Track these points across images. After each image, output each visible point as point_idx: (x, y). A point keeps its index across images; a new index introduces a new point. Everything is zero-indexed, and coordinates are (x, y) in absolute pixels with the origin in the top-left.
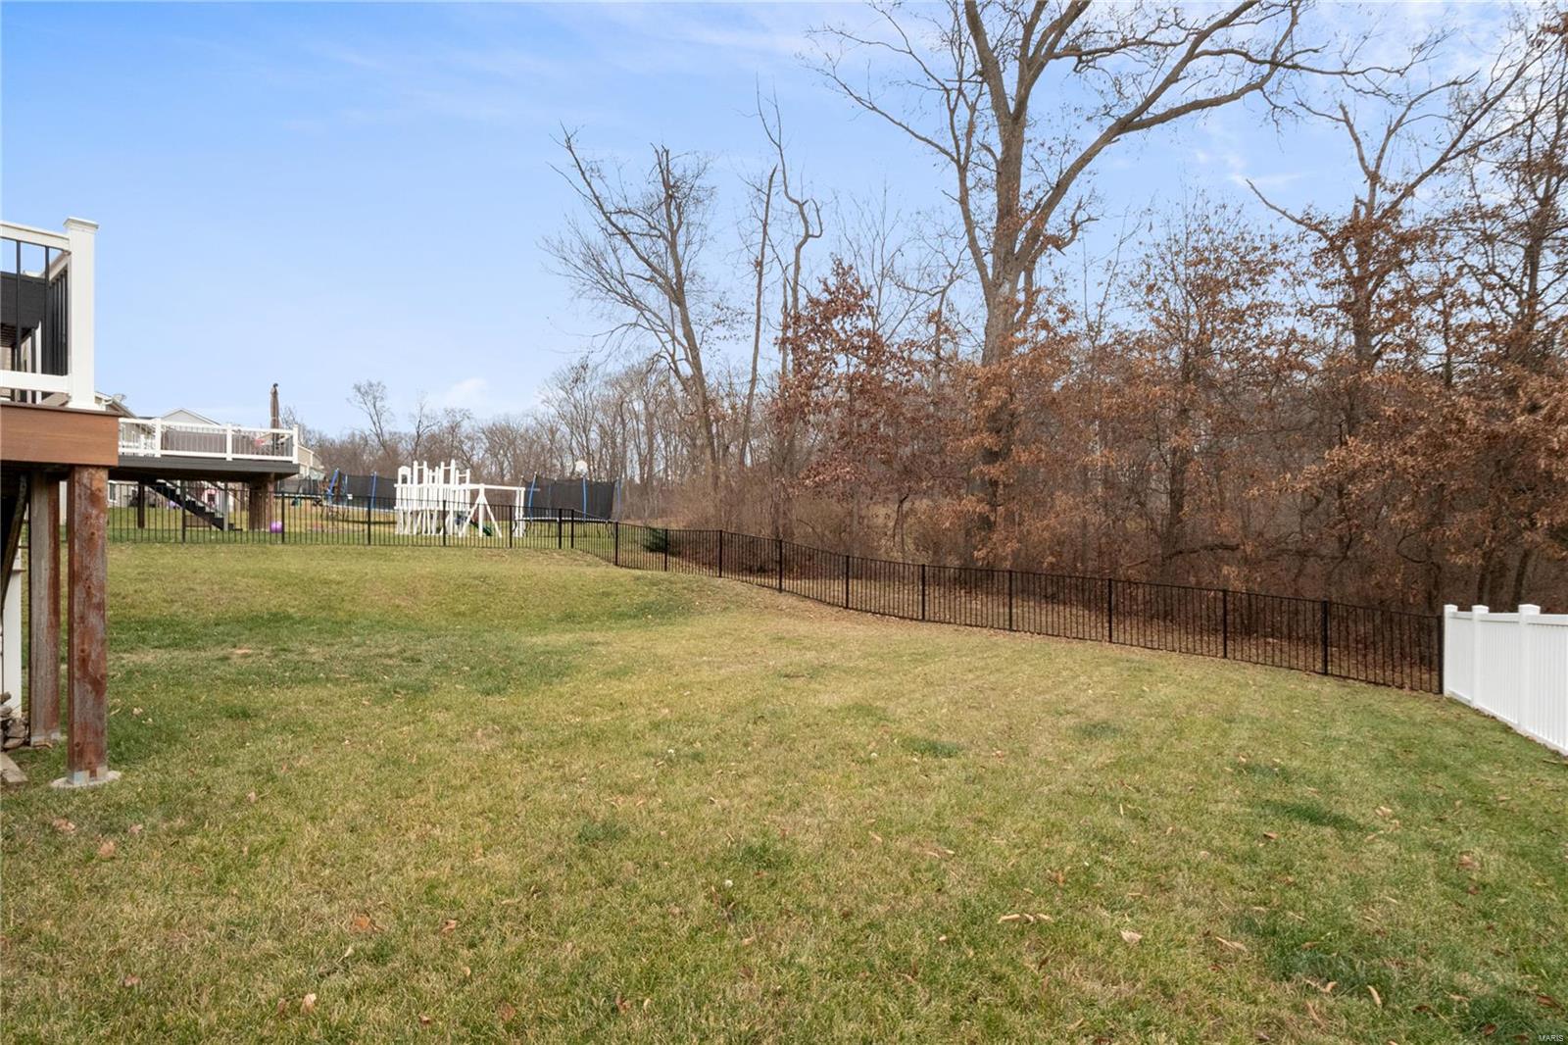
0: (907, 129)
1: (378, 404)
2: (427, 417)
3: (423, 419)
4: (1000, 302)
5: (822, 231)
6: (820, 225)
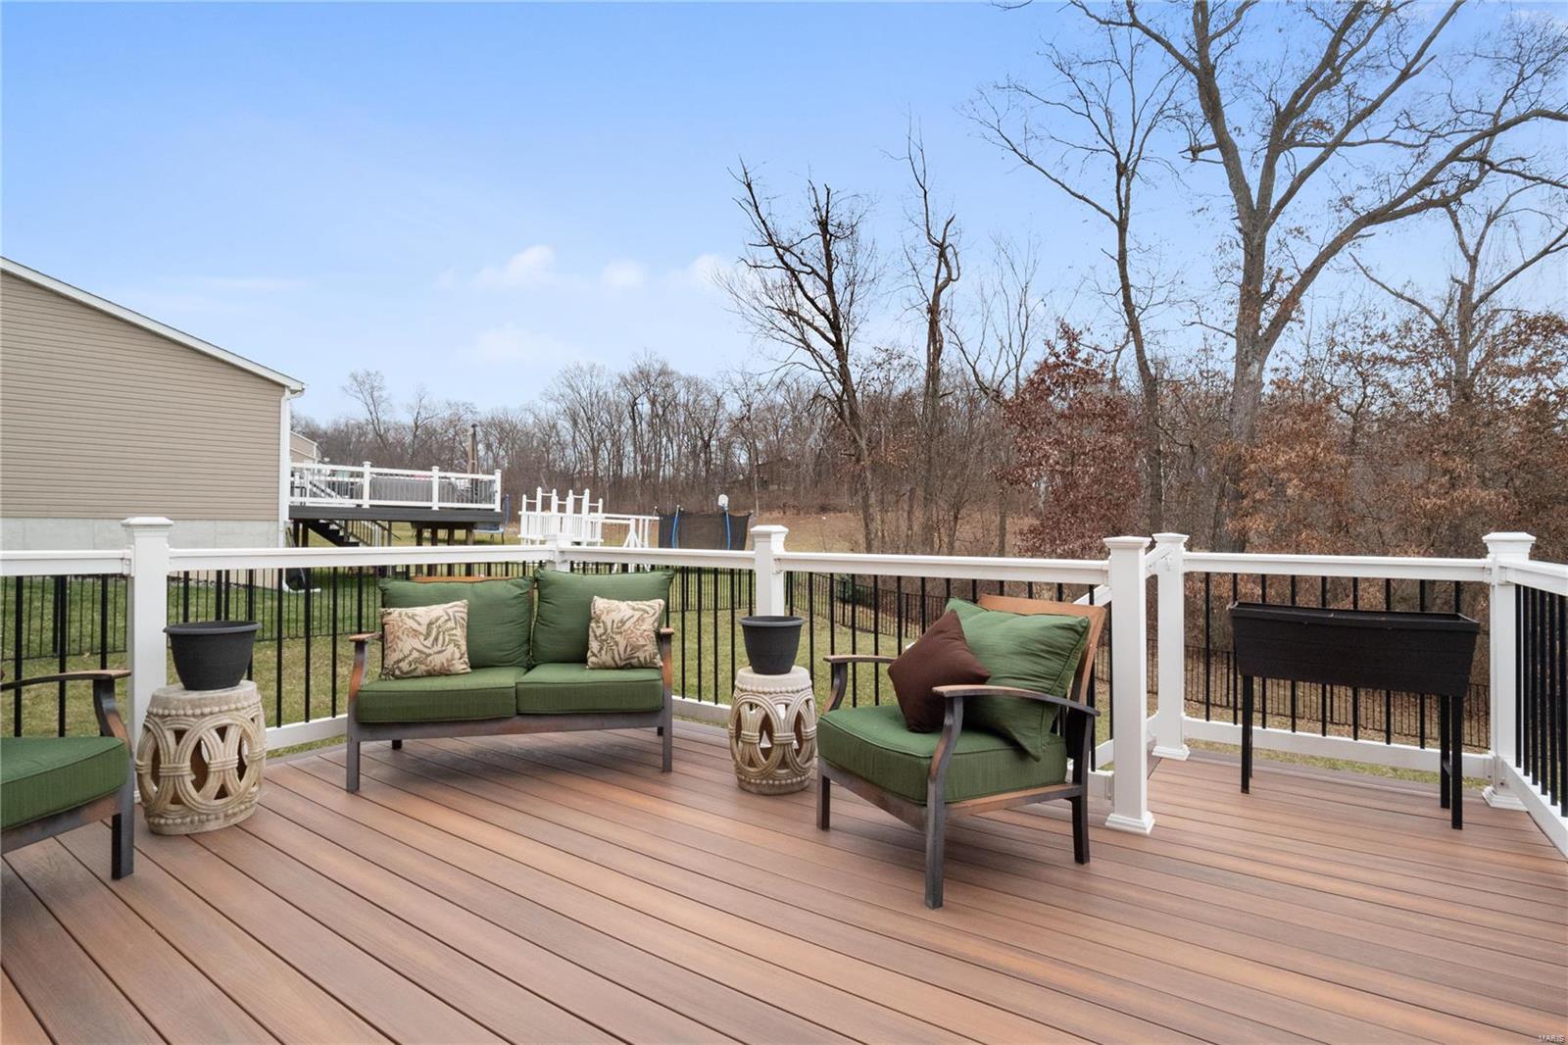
0: (1063, 186)
1: (376, 394)
2: (425, 408)
3: (421, 410)
4: (1250, 382)
5: (959, 275)
6: (959, 269)
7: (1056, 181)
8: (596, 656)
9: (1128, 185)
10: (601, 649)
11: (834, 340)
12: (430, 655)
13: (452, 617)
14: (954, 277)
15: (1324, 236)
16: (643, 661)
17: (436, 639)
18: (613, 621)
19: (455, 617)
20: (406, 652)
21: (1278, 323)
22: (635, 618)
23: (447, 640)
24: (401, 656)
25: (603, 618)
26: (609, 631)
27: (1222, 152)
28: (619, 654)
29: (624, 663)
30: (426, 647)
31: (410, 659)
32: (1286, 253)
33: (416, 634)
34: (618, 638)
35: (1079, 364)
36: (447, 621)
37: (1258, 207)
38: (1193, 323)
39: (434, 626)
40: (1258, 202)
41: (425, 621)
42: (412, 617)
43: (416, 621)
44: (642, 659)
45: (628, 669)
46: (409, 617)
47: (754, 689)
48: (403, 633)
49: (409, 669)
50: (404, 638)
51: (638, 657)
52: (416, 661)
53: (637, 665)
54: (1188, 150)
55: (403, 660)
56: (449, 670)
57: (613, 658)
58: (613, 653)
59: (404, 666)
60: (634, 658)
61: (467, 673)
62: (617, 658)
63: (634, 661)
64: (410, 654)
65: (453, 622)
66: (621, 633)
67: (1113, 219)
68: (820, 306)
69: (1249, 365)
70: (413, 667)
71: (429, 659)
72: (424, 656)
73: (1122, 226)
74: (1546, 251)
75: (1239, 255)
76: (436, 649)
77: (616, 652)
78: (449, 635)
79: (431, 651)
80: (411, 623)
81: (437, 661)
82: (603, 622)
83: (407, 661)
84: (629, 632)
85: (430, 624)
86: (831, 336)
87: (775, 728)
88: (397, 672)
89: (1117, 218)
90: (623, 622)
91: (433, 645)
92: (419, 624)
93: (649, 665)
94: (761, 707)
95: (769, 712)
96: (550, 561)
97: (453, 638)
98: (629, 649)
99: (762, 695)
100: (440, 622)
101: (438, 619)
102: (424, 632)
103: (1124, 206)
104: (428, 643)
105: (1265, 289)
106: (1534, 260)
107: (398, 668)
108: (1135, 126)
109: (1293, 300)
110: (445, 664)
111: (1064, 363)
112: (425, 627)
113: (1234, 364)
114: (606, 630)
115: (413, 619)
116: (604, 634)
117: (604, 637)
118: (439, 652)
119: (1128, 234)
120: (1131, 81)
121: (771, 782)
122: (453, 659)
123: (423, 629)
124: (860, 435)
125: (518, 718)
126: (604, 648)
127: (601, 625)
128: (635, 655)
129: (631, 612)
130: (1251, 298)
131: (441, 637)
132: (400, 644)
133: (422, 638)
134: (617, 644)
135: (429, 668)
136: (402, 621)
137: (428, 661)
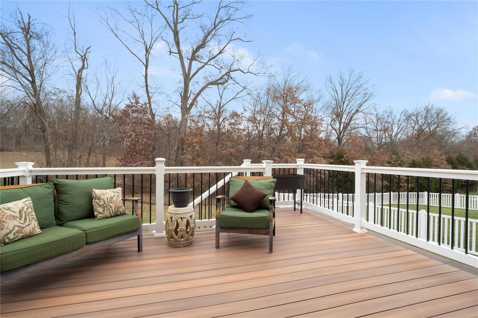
4: (185, 119)
5: (88, 67)
6: (87, 65)
7: (126, 46)
8: (102, 213)
9: (148, 55)
10: (104, 210)
11: (31, 80)
12: (24, 227)
13: (29, 207)
14: (86, 67)
15: (202, 85)
16: (122, 212)
17: (25, 219)
18: (107, 198)
19: (30, 206)
20: (11, 228)
21: (192, 105)
22: (116, 196)
23: (31, 218)
24: (8, 231)
25: (102, 197)
26: (106, 202)
27: (179, 56)
28: (113, 211)
29: (114, 214)
30: (20, 223)
31: (14, 231)
32: (194, 88)
33: (14, 218)
34: (111, 204)
35: (139, 107)
36: (27, 208)
37: (188, 73)
38: (169, 101)
39: (22, 212)
40: (188, 72)
41: (17, 210)
42: (9, 209)
43: (11, 211)
44: (121, 211)
45: (116, 216)
46: (7, 210)
47: (183, 212)
48: (6, 219)
49: (14, 237)
50: (8, 221)
51: (120, 211)
52: (18, 232)
53: (119, 214)
54: (169, 52)
55: (10, 233)
56: (33, 233)
57: (110, 213)
58: (110, 211)
59: (11, 236)
60: (118, 211)
61: (41, 233)
62: (112, 213)
63: (119, 213)
64: (14, 229)
65: (30, 208)
66: (112, 202)
67: (144, 64)
68: (25, 64)
69: (185, 115)
70: (16, 235)
71: (24, 229)
72: (21, 229)
73: (146, 67)
74: (233, 99)
75: (182, 85)
76: (27, 224)
77: (111, 210)
78: (31, 215)
79: (23, 226)
80: (9, 213)
81: (27, 230)
82: (102, 199)
83: (12, 233)
84: (115, 201)
85: (20, 212)
86: (30, 78)
87: (190, 223)
88: (7, 240)
89: (145, 64)
90: (112, 198)
91: (24, 222)
92: (14, 212)
93: (124, 213)
94: (186, 218)
95: (188, 218)
96: (23, 176)
97: (33, 217)
98: (116, 208)
99: (185, 214)
100: (25, 210)
101: (23, 208)
102: (19, 216)
103: (147, 61)
104: (22, 221)
105: (188, 96)
106: (231, 100)
107: (8, 238)
108: (152, 38)
109: (195, 100)
110: (32, 231)
111: (134, 106)
112: (18, 213)
113: (181, 114)
114: (105, 202)
115: (10, 210)
116: (104, 204)
117: (105, 205)
118: (29, 225)
119: (148, 70)
120: (151, 24)
121: (188, 242)
122: (35, 227)
123: (17, 215)
124: (45, 120)
125: (86, 246)
126: (106, 210)
127: (102, 200)
128: (119, 210)
129: (113, 194)
130: (185, 97)
131: (27, 217)
132: (6, 225)
133: (18, 219)
134: (111, 207)
135: (23, 234)
136: (3, 213)
137: (23, 231)
